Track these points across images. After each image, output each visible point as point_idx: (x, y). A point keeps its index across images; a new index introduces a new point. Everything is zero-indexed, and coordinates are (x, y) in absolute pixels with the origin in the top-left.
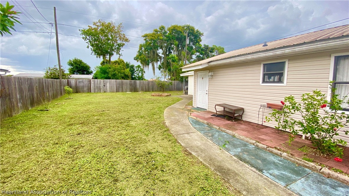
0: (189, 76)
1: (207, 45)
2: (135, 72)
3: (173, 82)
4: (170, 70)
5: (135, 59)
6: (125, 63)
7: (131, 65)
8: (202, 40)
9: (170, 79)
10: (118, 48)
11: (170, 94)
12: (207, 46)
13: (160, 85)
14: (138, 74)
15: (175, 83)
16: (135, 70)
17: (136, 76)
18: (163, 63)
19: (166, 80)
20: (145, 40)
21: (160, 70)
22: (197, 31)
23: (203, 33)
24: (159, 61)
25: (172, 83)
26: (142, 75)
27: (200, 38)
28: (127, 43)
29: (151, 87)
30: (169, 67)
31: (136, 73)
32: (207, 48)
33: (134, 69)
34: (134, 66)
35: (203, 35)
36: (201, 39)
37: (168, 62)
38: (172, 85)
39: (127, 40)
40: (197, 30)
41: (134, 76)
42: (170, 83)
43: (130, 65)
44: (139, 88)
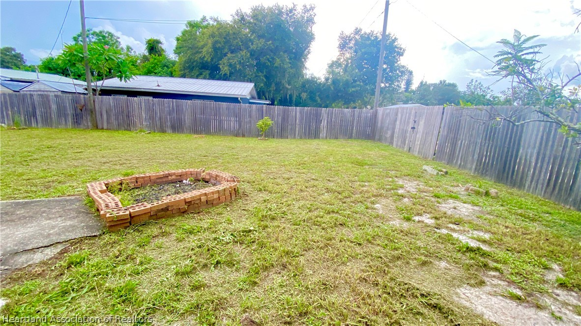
44: (533, 160)
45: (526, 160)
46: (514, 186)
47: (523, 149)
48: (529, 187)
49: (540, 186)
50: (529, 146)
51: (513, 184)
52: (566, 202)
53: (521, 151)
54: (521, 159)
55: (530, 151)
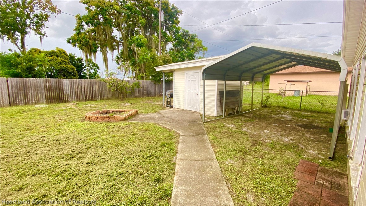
0: (174, 70)
1: (186, 30)
2: (85, 67)
3: (141, 82)
4: (134, 64)
5: (69, 42)
6: (68, 55)
7: (78, 57)
8: (180, 22)
9: (134, 78)
10: (37, 23)
11: (137, 112)
12: (187, 32)
13: (116, 88)
14: (89, 71)
15: (145, 84)
16: (85, 65)
17: (85, 73)
18: (122, 53)
19: (126, 79)
20: (88, 9)
21: (118, 63)
22: (173, 8)
23: (182, 11)
24: (115, 49)
25: (138, 83)
26: (95, 72)
27: (177, 19)
28: (56, 15)
29: (97, 93)
30: (133, 58)
31: (86, 69)
32: (187, 35)
33: (83, 64)
34: (82, 60)
35: (182, 14)
36: (179, 20)
37: (130, 50)
38: (138, 87)
39: (54, 9)
40: (173, 5)
41: (84, 73)
42: (135, 84)
43: (76, 58)
44: (70, 94)
45: (67, 94)
46: (66, 102)
47: (65, 91)
48: (71, 101)
49: (74, 100)
50: (67, 90)
51: (65, 102)
52: (82, 101)
53: (64, 92)
54: (65, 94)
55: (67, 91)
